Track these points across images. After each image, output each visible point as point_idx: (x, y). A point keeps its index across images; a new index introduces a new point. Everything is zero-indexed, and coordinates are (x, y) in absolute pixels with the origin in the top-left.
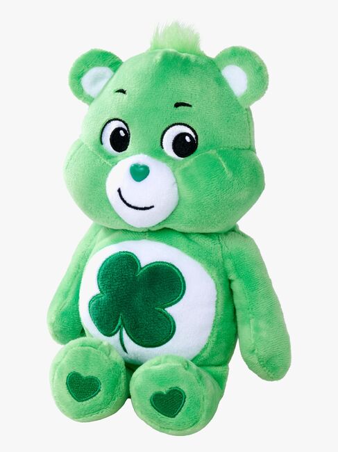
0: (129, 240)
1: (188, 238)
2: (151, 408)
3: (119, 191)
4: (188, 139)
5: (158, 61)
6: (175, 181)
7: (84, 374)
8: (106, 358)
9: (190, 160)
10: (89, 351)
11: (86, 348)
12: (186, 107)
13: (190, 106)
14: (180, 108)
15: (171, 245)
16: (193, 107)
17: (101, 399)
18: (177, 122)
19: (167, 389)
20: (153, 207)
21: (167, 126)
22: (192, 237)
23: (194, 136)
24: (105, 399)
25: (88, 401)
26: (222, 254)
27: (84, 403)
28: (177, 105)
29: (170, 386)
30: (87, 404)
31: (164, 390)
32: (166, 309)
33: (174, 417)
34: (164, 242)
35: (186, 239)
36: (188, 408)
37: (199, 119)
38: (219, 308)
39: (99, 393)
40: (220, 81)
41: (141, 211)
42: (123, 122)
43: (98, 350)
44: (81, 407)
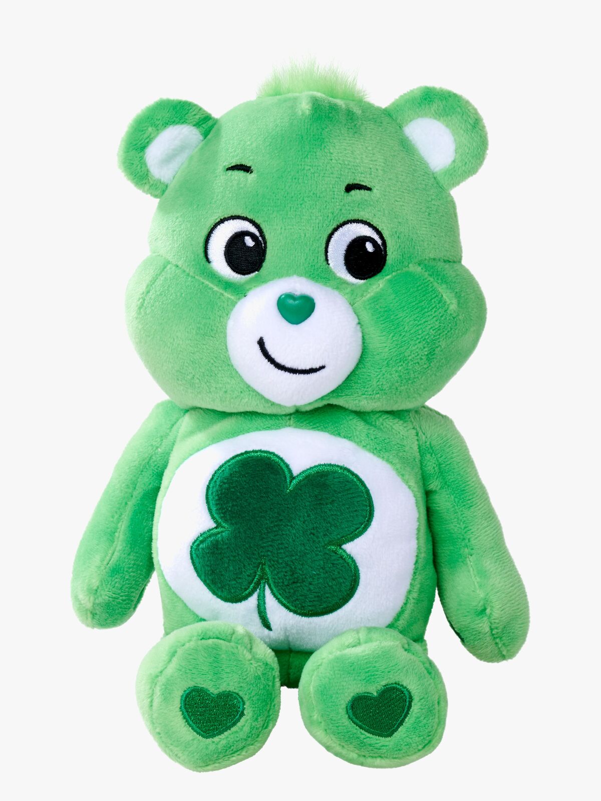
0: (257, 429)
1: (366, 421)
2: (347, 722)
3: (261, 343)
4: (369, 247)
5: (307, 112)
6: (357, 321)
7: (214, 690)
8: (248, 656)
9: (378, 284)
10: (216, 648)
11: (210, 641)
12: (362, 192)
13: (369, 189)
14: (353, 192)
15: (339, 435)
16: (375, 191)
17: (247, 729)
18: (350, 217)
19: (379, 688)
20: (323, 367)
21: (334, 226)
22: (373, 418)
23: (379, 242)
24: (252, 728)
25: (222, 736)
26: (419, 448)
27: (216, 739)
28: (349, 188)
29: (384, 683)
30: (222, 740)
31: (374, 690)
32: (344, 547)
33: (390, 735)
34: (324, 429)
35: (362, 423)
36: (418, 718)
37: (386, 212)
38: (422, 541)
39: (243, 720)
40: (406, 146)
41: (302, 376)
42: (252, 222)
43: (232, 644)
44: (212, 747)
